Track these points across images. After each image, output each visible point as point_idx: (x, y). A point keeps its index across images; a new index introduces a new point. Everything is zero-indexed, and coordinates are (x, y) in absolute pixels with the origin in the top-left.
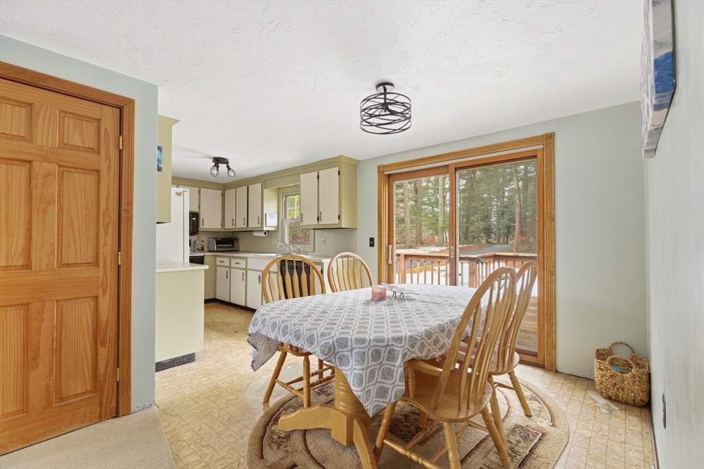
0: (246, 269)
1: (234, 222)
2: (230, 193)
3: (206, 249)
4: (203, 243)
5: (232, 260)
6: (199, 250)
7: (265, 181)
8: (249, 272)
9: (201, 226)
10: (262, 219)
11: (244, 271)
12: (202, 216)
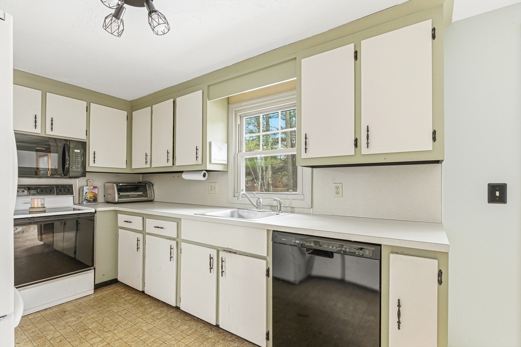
0: (178, 240)
1: (148, 158)
2: (141, 116)
3: (101, 199)
4: (96, 191)
5: (148, 221)
6: (89, 201)
7: (209, 86)
8: (183, 245)
9: (92, 164)
10: (203, 149)
11: (174, 243)
12: (92, 148)
